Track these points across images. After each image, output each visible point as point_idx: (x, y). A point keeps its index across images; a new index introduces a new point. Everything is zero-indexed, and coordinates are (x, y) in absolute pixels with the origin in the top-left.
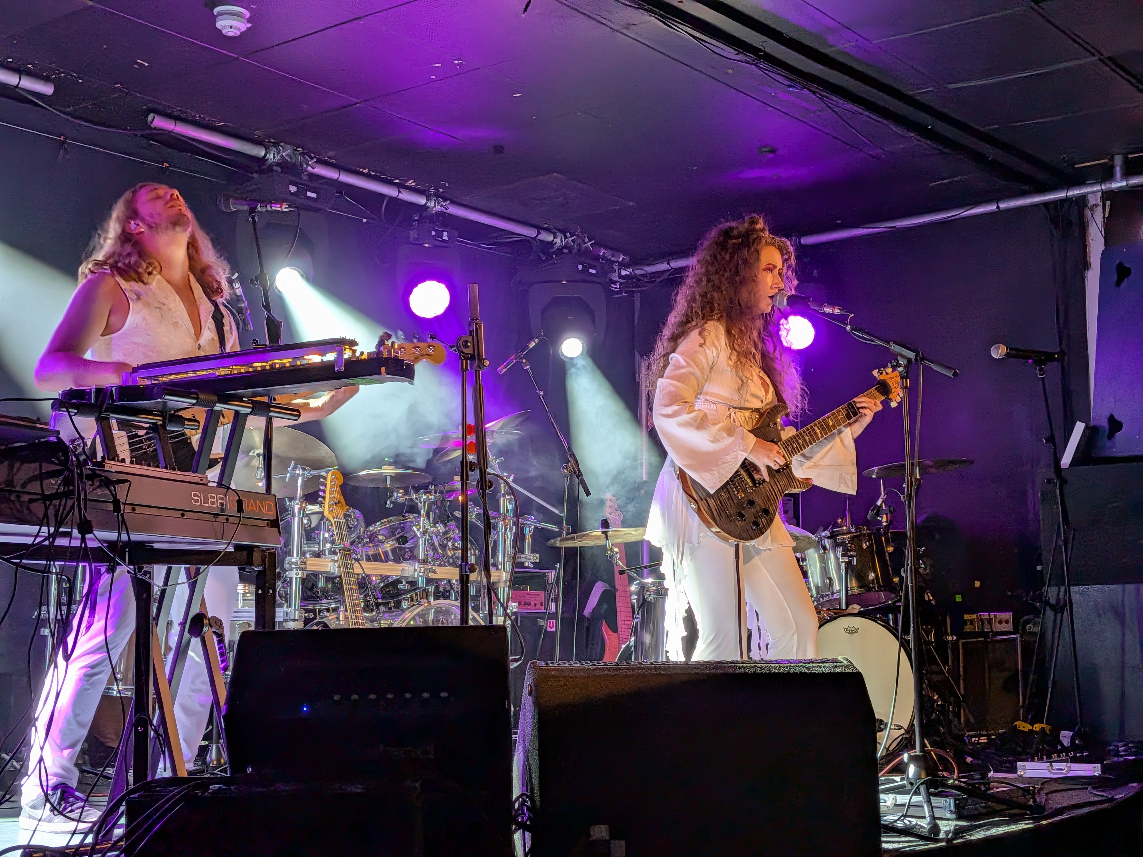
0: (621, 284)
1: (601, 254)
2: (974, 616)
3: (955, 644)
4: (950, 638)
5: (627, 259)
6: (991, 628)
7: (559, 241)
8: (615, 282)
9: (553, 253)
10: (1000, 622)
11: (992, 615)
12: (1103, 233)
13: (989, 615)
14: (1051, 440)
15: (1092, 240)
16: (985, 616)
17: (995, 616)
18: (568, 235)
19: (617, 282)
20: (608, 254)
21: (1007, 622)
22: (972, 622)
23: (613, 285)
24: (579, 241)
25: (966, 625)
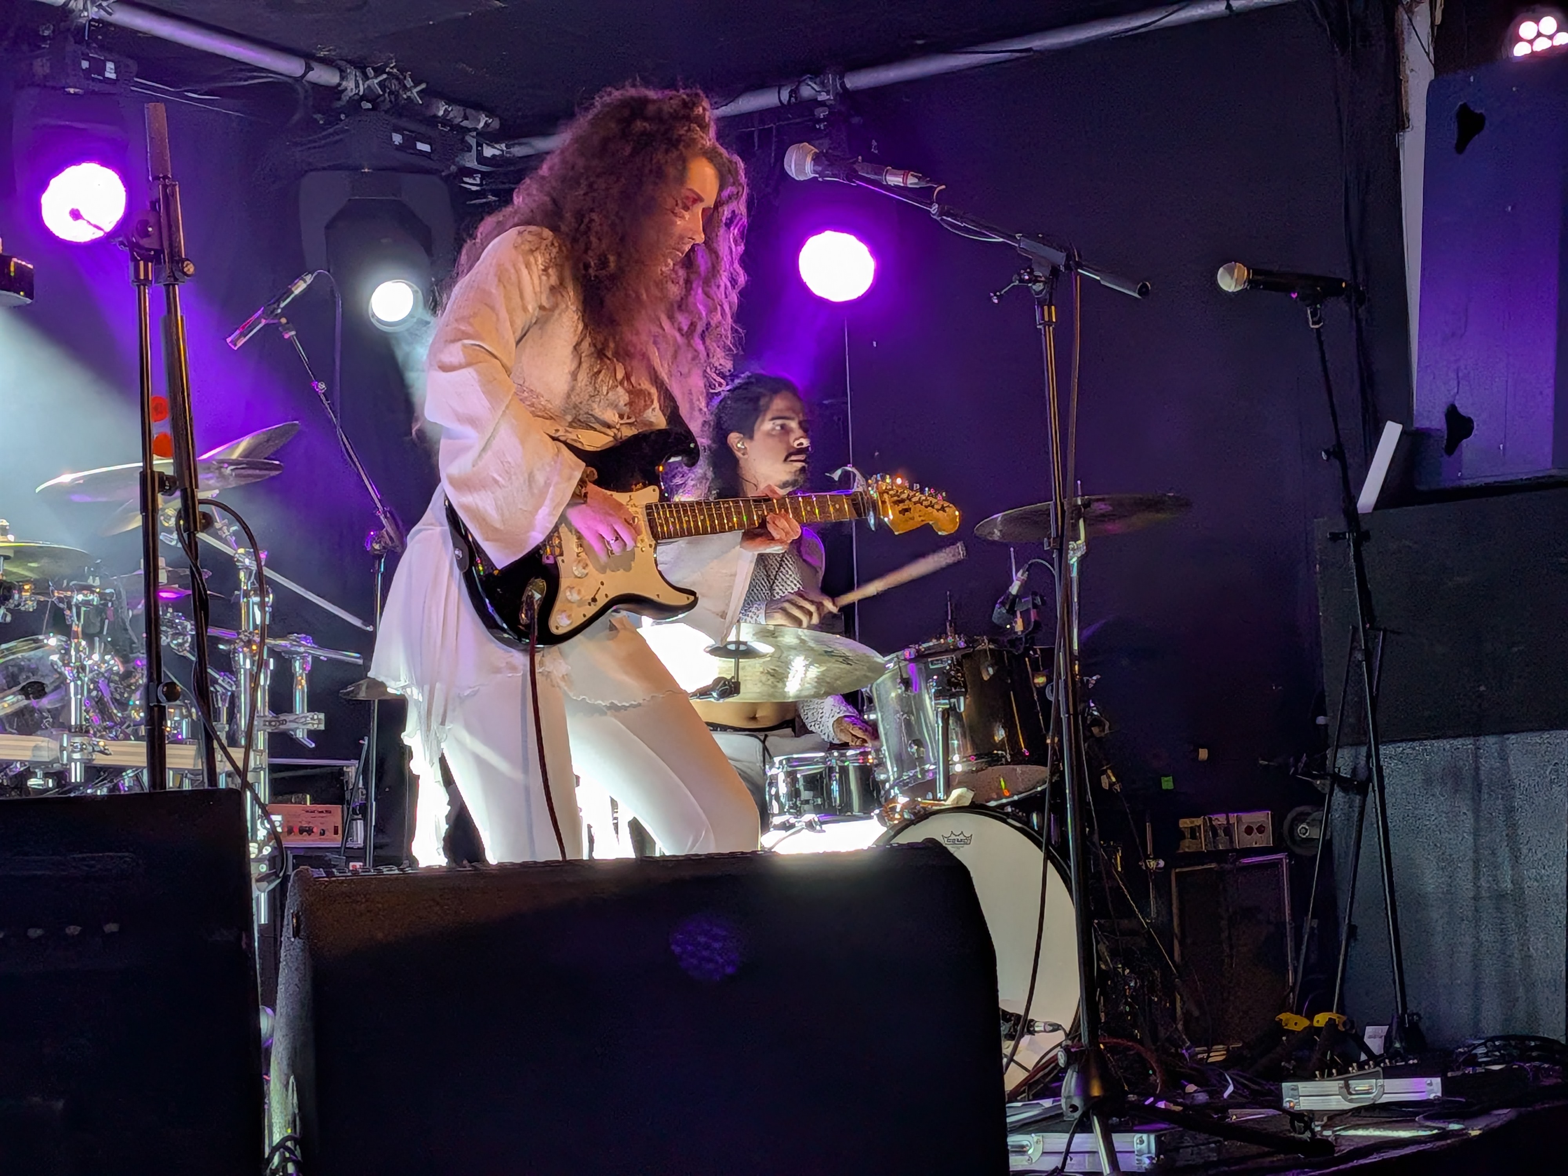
0: (484, 175)
1: (441, 113)
2: (1199, 821)
3: (1163, 875)
4: (1152, 864)
5: (495, 124)
6: (1231, 841)
7: (353, 86)
8: (471, 172)
9: (342, 110)
10: (1249, 830)
11: (1233, 818)
12: (1432, 55)
13: (1228, 819)
14: (1337, 453)
15: (1412, 70)
16: (1220, 819)
17: (1239, 820)
18: (370, 72)
19: (477, 172)
20: (456, 113)
21: (1261, 830)
22: (1193, 831)
23: (466, 179)
24: (394, 85)
25: (1184, 838)
